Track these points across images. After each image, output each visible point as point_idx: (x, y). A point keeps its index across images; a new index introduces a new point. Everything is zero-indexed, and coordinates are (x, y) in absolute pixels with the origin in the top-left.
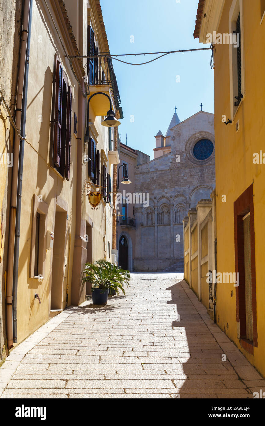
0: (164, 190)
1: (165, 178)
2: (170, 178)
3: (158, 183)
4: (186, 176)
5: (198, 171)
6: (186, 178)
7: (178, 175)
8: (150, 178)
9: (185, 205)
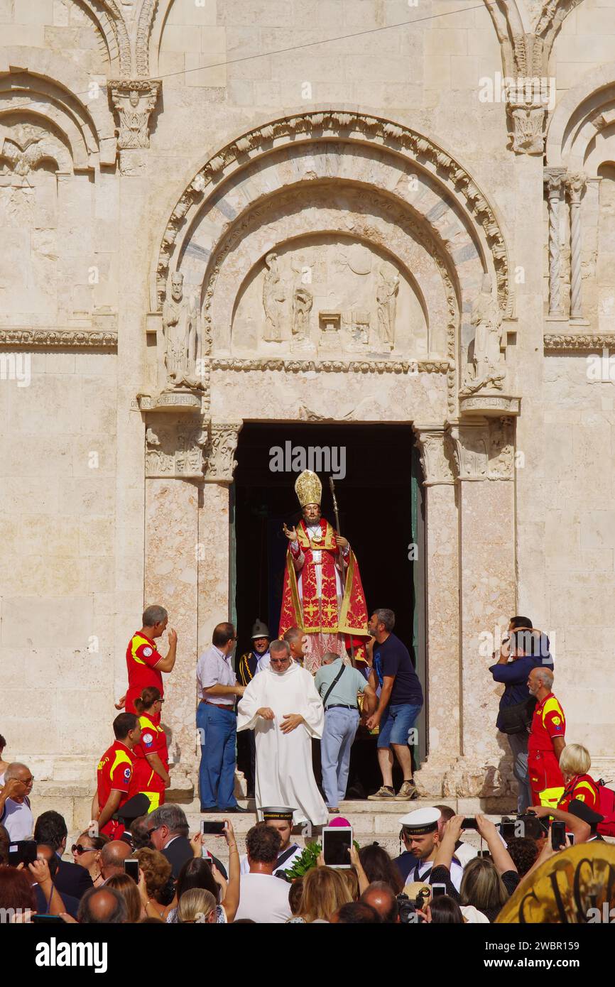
9: (92, 95)
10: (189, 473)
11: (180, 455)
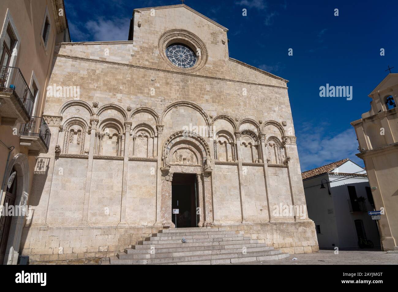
0: (115, 95)
1: (119, 77)
2: (129, 79)
3: (103, 80)
4: (159, 83)
5: (179, 80)
6: (158, 85)
7: (143, 77)
8: (88, 69)
9: (154, 127)
10: (167, 179)
11: (166, 177)
